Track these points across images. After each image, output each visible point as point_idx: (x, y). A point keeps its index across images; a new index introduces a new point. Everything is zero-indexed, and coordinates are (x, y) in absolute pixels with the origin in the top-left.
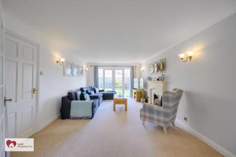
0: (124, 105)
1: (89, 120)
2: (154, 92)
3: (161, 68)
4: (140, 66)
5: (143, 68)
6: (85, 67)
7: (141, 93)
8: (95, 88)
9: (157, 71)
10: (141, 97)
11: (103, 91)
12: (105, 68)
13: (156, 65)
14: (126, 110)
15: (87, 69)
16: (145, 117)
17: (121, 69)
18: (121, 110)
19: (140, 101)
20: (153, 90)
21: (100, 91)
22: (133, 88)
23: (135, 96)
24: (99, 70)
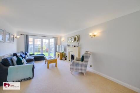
0: (55, 63)
1: (30, 80)
2: (71, 53)
3: (77, 40)
4: (61, 38)
5: (63, 39)
6: (15, 35)
7: (63, 55)
8: (26, 53)
9: (74, 41)
10: (63, 57)
11: (33, 54)
12: (34, 37)
13: (73, 38)
14: (56, 66)
15: (18, 37)
16: (73, 69)
17: (47, 39)
18: (53, 67)
19: (62, 59)
20: (70, 53)
21: (30, 55)
22: (56, 51)
23: (58, 57)
24: (29, 38)
